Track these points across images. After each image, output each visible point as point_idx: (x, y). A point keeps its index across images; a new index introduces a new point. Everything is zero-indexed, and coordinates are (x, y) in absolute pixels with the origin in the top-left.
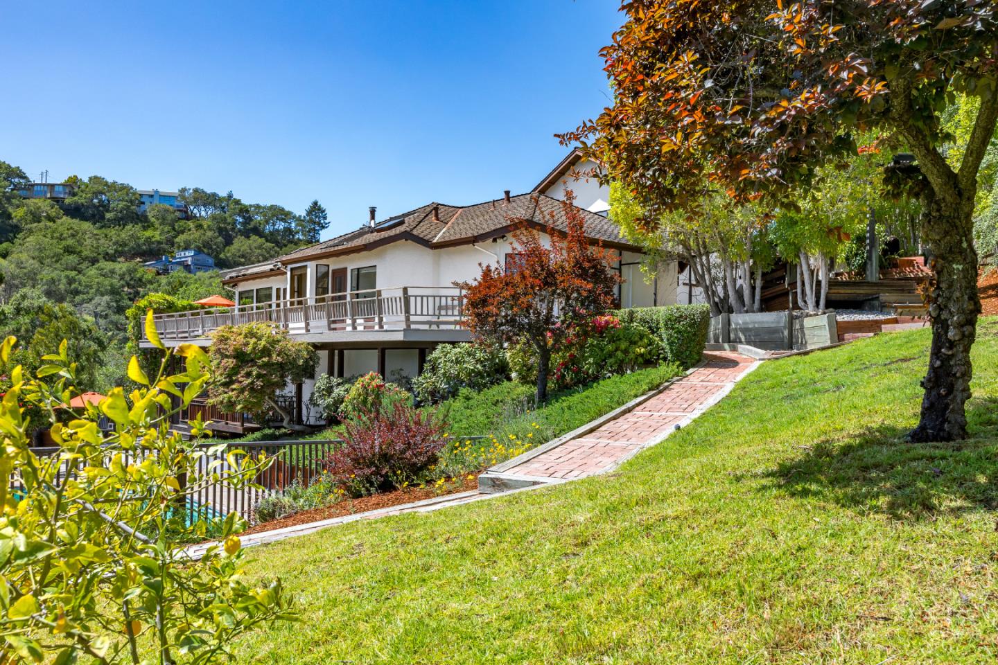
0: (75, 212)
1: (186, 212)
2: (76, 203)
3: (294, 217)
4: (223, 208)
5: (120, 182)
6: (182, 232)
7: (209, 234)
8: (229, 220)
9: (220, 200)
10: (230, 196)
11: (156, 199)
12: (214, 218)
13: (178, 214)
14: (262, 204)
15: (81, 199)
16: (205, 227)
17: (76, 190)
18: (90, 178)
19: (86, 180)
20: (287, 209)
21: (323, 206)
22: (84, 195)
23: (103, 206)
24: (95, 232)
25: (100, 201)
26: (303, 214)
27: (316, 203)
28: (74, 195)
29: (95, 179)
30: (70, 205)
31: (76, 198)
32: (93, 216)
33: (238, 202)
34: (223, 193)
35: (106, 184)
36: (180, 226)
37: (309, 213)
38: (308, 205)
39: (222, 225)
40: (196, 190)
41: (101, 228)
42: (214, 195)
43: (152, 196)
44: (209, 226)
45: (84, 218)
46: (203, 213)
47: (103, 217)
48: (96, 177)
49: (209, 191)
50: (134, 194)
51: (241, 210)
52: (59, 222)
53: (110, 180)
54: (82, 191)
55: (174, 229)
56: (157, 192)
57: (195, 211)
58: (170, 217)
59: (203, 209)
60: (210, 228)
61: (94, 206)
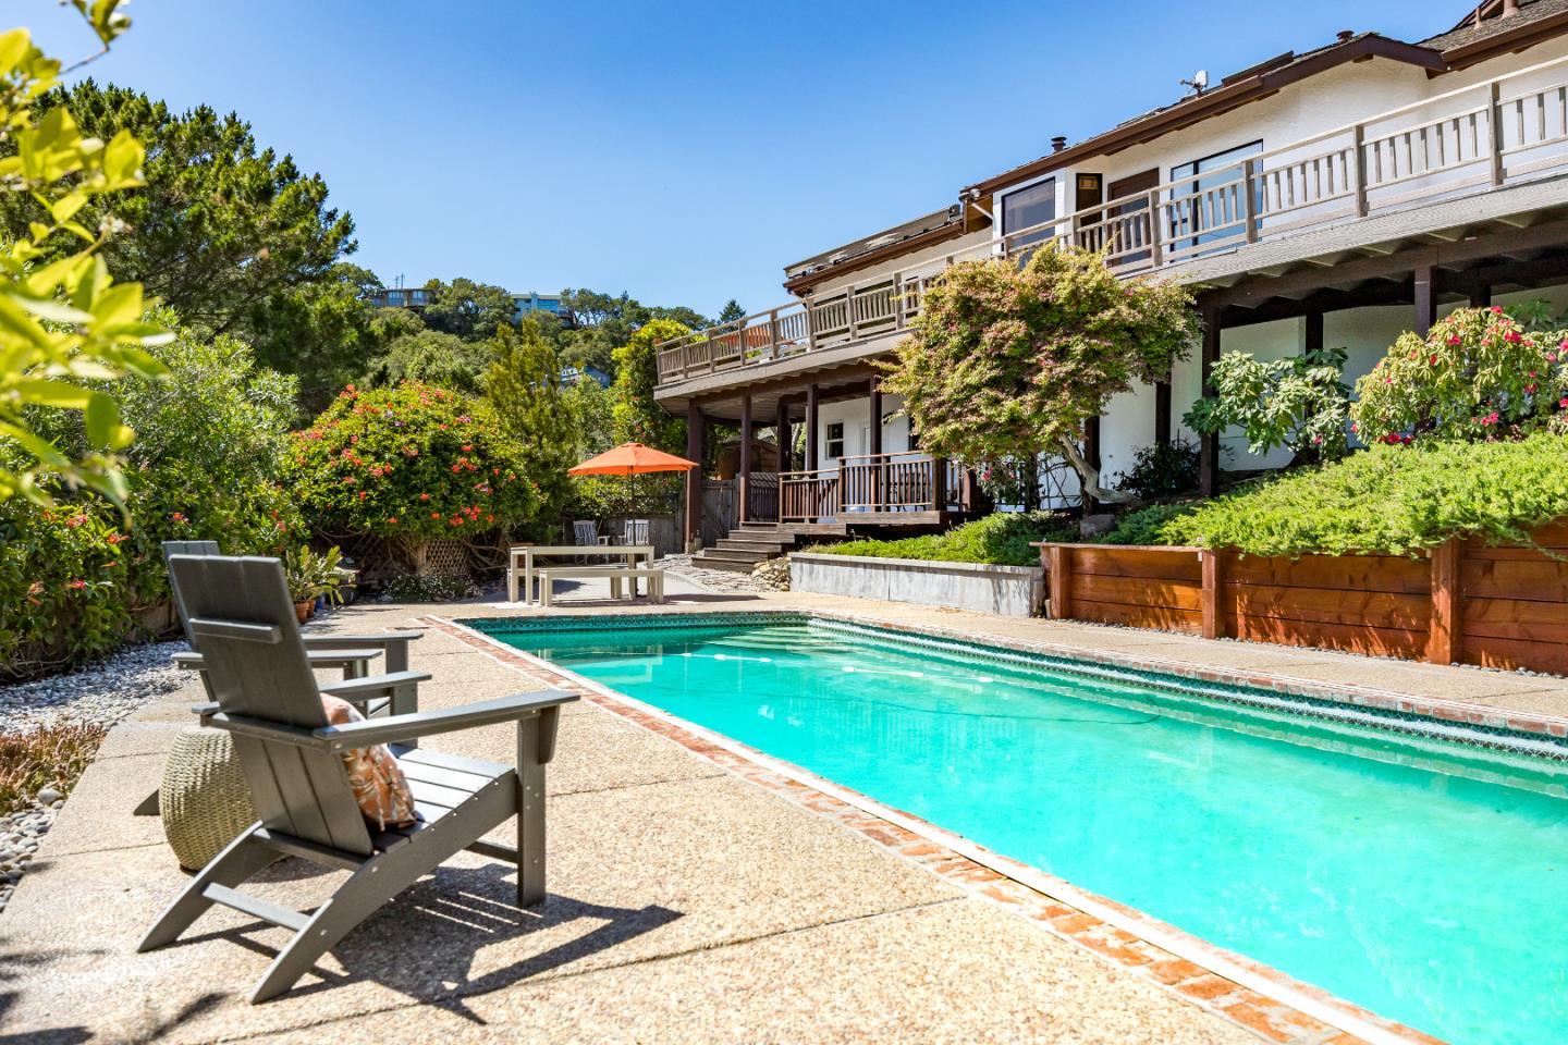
0: (437, 322)
1: (571, 320)
2: (438, 311)
3: (706, 322)
4: (616, 313)
5: (490, 284)
6: (568, 344)
7: (602, 345)
8: (625, 328)
9: (612, 303)
10: (625, 298)
11: (534, 303)
12: (607, 326)
13: (561, 322)
14: (665, 307)
15: (444, 307)
16: (596, 337)
17: (438, 296)
18: (454, 282)
19: (449, 284)
20: (696, 313)
21: (743, 307)
22: (447, 302)
23: (471, 316)
24: (463, 346)
25: (467, 309)
26: (718, 318)
27: (733, 304)
28: (436, 302)
29: (461, 283)
30: (431, 314)
31: (439, 306)
32: (459, 328)
33: (634, 305)
34: (616, 295)
35: (474, 288)
36: (564, 338)
37: (725, 317)
38: (722, 306)
39: (616, 335)
40: (582, 292)
41: (469, 342)
42: (605, 297)
43: (529, 301)
44: (600, 337)
45: (448, 331)
46: (592, 321)
47: (470, 330)
48: (461, 280)
49: (598, 292)
50: (508, 298)
51: (639, 315)
52: (419, 335)
53: (478, 284)
54: (445, 297)
55: (557, 341)
56: (535, 295)
57: (583, 318)
58: (553, 325)
59: (591, 315)
60: (601, 339)
61: (461, 315)
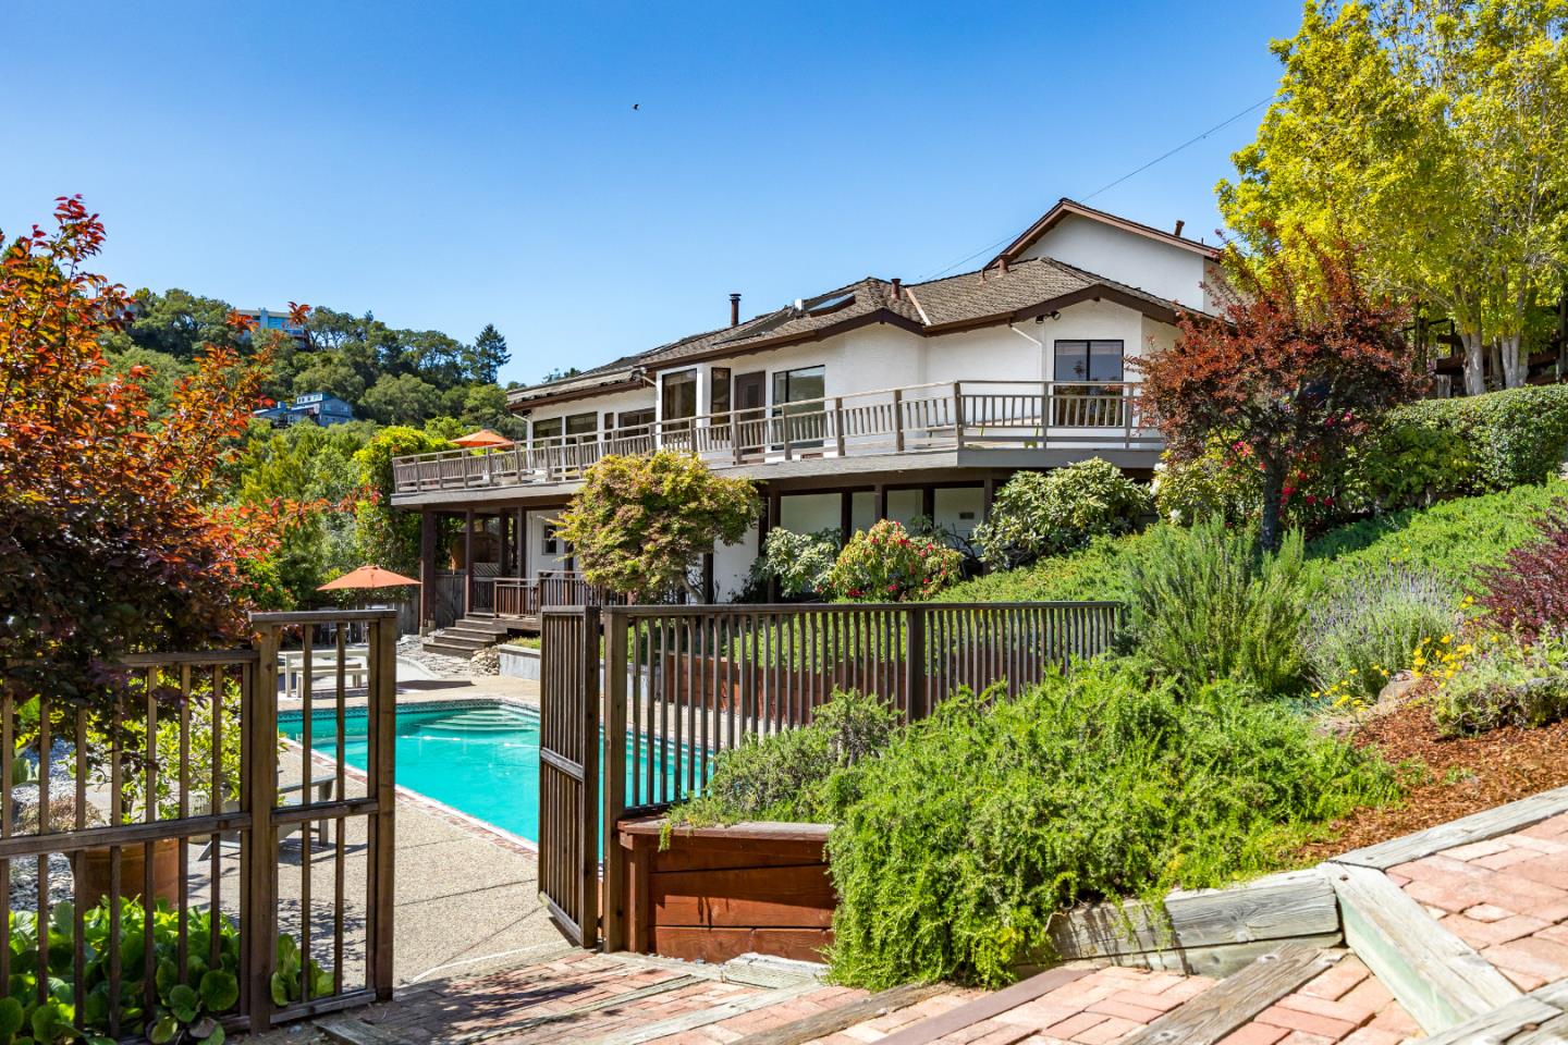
0: (148, 339)
1: (307, 341)
2: (149, 326)
3: (461, 348)
4: (359, 335)
5: (210, 297)
6: (304, 368)
7: (343, 370)
8: (370, 352)
9: (354, 323)
10: (369, 318)
11: (264, 322)
12: (348, 350)
13: (296, 343)
14: (414, 330)
15: (156, 321)
16: (336, 361)
17: (148, 309)
18: (168, 293)
19: (162, 295)
20: (449, 337)
21: (501, 333)
22: (160, 316)
23: (189, 332)
24: (180, 367)
25: (184, 324)
26: (473, 343)
27: (490, 329)
28: (146, 315)
29: (176, 294)
30: (140, 329)
31: (149, 320)
32: (174, 346)
33: (380, 327)
34: (358, 314)
35: (192, 301)
36: (299, 360)
37: (481, 343)
38: (479, 331)
39: (359, 359)
40: (320, 310)
41: (186, 363)
42: (346, 317)
43: (258, 318)
44: (341, 360)
45: (161, 349)
46: (331, 343)
47: (189, 349)
48: (176, 291)
49: (338, 311)
50: (233, 313)
51: (385, 338)
52: (127, 354)
53: (197, 296)
54: (157, 311)
55: (291, 364)
56: (265, 312)
57: (320, 339)
58: (286, 347)
59: (330, 336)
60: (342, 363)
61: (176, 331)
